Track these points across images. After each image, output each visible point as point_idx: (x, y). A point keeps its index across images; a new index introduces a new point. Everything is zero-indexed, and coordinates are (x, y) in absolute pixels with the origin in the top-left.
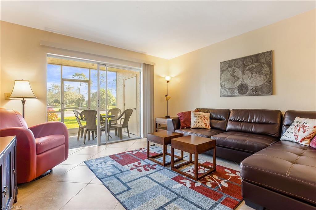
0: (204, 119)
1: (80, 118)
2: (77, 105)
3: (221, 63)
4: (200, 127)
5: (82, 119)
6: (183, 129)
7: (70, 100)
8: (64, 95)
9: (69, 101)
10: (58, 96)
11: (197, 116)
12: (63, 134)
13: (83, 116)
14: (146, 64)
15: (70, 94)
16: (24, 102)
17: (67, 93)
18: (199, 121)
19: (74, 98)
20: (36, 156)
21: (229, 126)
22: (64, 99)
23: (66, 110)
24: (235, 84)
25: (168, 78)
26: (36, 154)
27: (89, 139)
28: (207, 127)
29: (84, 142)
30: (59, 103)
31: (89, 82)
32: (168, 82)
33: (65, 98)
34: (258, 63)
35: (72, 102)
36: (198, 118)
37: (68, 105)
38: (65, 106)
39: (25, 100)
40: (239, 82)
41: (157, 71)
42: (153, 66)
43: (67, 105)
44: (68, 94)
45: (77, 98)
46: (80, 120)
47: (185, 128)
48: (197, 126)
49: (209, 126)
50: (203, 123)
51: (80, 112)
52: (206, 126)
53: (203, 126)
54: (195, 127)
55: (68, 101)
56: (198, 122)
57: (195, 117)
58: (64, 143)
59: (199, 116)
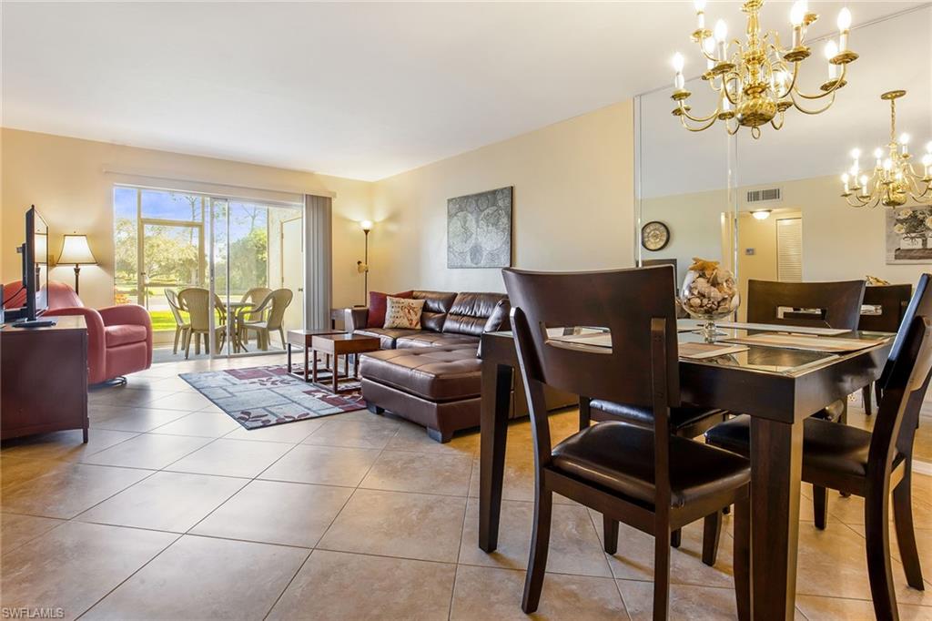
0: (409, 312)
1: (178, 306)
2: (184, 279)
3: (449, 201)
4: (401, 325)
5: (182, 309)
6: (372, 327)
7: (163, 264)
8: (146, 247)
9: (160, 266)
10: (127, 250)
11: (397, 305)
12: (143, 325)
13: (184, 301)
14: (312, 196)
15: (162, 246)
16: (77, 271)
17: (154, 241)
18: (398, 315)
19: (176, 257)
20: (105, 349)
21: (448, 325)
22: (146, 260)
23: (151, 293)
24: (467, 245)
25: (367, 225)
26: (105, 346)
27: (198, 352)
28: (413, 326)
29: (187, 355)
30: (130, 271)
31: (201, 226)
32: (366, 232)
33: (148, 256)
34: (495, 208)
35: (168, 269)
36: (397, 310)
37: (159, 277)
38: (147, 281)
39: (79, 267)
40: (472, 242)
41: (337, 207)
42: (330, 199)
43: (155, 278)
44: (158, 246)
45: (184, 257)
46: (180, 311)
47: (375, 326)
48: (395, 325)
49: (417, 324)
50: (406, 319)
51: (176, 290)
52: (411, 325)
53: (405, 323)
54: (392, 325)
55: (156, 267)
56: (398, 318)
57: (393, 307)
58: (145, 340)
59: (401, 305)
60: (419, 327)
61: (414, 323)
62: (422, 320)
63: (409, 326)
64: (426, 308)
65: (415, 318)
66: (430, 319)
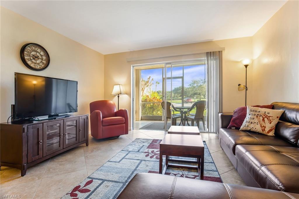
0: (263, 120)
6: (231, 128)
11: (254, 113)
18: (253, 121)
28: (264, 133)
36: (252, 117)
42: (222, 51)
47: (235, 128)
48: (249, 129)
49: (271, 131)
52: (263, 130)
53: (258, 129)
54: (245, 128)
56: (252, 123)
57: (250, 114)
58: (125, 123)
59: (257, 113)
60: (272, 134)
61: (267, 130)
62: (277, 128)
63: (261, 132)
64: (283, 118)
65: (269, 126)
66: (287, 127)
